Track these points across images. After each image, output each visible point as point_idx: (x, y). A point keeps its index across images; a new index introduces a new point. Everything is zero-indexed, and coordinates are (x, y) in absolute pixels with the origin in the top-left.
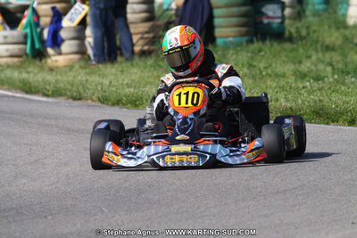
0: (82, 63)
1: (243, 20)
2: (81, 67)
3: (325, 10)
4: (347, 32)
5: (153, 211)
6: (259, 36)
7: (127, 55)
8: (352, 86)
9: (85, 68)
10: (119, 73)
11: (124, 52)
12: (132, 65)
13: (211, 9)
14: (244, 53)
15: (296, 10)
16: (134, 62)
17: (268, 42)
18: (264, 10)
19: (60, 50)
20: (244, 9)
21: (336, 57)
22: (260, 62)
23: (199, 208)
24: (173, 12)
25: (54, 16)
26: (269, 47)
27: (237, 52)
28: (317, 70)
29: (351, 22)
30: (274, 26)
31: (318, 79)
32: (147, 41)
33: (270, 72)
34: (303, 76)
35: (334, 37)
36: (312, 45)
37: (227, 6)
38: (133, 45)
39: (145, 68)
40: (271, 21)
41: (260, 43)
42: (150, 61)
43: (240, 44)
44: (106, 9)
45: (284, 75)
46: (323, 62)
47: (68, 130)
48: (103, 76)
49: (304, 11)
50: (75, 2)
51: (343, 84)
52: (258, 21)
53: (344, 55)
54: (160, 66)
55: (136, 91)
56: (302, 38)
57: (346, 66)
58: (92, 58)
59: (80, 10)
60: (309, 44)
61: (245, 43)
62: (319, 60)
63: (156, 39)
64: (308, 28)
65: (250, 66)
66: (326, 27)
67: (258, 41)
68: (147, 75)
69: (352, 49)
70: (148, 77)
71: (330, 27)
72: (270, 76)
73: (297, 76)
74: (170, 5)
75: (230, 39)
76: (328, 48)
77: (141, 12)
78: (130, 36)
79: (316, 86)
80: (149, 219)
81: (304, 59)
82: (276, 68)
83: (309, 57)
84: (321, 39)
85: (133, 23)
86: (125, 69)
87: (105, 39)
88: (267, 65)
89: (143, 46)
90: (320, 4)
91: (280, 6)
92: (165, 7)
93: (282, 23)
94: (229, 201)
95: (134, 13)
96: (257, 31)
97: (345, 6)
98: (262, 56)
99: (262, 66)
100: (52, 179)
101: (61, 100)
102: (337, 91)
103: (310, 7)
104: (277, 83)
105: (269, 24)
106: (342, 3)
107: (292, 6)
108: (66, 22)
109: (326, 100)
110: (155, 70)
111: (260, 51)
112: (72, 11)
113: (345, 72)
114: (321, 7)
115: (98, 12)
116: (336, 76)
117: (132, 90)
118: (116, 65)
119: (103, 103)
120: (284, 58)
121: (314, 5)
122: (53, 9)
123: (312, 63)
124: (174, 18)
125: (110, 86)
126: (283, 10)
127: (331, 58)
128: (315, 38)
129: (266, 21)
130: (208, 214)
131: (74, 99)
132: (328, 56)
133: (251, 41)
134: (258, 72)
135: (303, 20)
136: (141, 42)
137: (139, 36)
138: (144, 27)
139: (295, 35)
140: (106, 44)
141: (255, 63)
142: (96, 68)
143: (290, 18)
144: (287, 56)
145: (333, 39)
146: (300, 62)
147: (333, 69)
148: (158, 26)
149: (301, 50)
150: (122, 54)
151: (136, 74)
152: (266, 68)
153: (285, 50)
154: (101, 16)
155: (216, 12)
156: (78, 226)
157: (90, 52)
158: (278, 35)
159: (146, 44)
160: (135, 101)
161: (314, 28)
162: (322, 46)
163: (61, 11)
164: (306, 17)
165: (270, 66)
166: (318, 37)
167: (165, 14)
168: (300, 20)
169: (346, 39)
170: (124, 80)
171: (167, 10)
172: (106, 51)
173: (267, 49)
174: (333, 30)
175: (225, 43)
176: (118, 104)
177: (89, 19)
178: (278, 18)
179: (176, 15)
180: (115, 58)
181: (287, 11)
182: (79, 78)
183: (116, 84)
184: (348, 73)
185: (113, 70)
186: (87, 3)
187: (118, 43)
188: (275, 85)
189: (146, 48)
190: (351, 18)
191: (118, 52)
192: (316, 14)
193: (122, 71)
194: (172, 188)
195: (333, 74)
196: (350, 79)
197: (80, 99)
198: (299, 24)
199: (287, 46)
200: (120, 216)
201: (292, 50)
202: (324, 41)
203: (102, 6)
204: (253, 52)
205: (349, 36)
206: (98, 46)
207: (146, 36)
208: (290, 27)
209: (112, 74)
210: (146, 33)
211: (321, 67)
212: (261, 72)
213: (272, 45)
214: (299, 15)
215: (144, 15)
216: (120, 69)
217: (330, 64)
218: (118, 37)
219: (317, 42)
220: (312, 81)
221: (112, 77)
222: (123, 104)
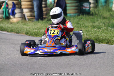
1: (76, 8)
2: (21, 23)
3: (105, 5)
4: (112, 13)
13: (66, 4)
14: (76, 19)
15: (95, 5)
17: (84, 15)
20: (77, 4)
21: (107, 21)
22: (81, 22)
25: (13, 5)
26: (85, 17)
27: (74, 18)
28: (99, 25)
30: (87, 10)
31: (99, 28)
33: (84, 25)
35: (107, 14)
37: (71, 3)
39: (43, 23)
41: (82, 16)
42: (45, 21)
43: (75, 16)
45: (88, 27)
46: (102, 22)
49: (98, 5)
52: (81, 8)
53: (110, 21)
54: (48, 23)
56: (96, 14)
60: (98, 16)
61: (77, 16)
64: (98, 11)
65: (77, 23)
68: (43, 25)
69: (113, 18)
71: (106, 11)
72: (83, 27)
73: (92, 27)
75: (72, 14)
76: (104, 18)
82: (86, 24)
83: (98, 21)
91: (89, 3)
93: (90, 9)
96: (81, 12)
97: (112, 4)
98: (82, 20)
101: (13, 33)
104: (86, 29)
105: (85, 9)
106: (111, 3)
107: (93, 4)
110: (46, 24)
111: (82, 18)
114: (104, 4)
116: (105, 27)
117: (36, 30)
119: (26, 35)
121: (101, 3)
122: (13, 3)
125: (29, 29)
128: (100, 15)
129: (84, 8)
131: (17, 33)
132: (104, 20)
133: (79, 15)
134: (80, 25)
135: (98, 8)
139: (94, 13)
143: (93, 8)
144: (91, 20)
146: (94, 22)
147: (105, 25)
148: (48, 9)
149: (95, 18)
152: (82, 24)
155: (68, 5)
158: (88, 13)
164: (99, 7)
165: (84, 23)
169: (111, 15)
170: (34, 27)
173: (84, 18)
175: (70, 16)
176: (31, 35)
178: (88, 7)
182: (20, 26)
184: (109, 26)
185: (32, 24)
189: (44, 16)
190: (113, 8)
193: (35, 24)
196: (109, 28)
197: (19, 33)
199: (91, 17)
201: (93, 18)
204: (79, 19)
207: (44, 12)
211: (101, 24)
213: (86, 17)
220: (97, 29)
221: (31, 26)
222: (33, 35)
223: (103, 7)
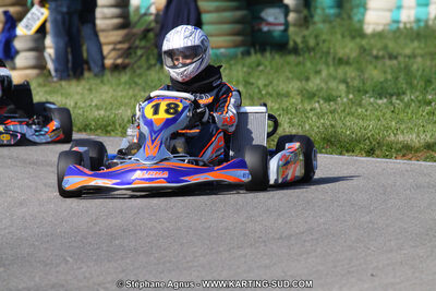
0: (41, 80)
1: (237, 27)
2: (40, 85)
3: (338, 15)
4: (364, 42)
5: (128, 261)
6: (257, 47)
7: (96, 70)
8: (370, 108)
9: (45, 86)
10: (86, 92)
11: (92, 65)
12: (102, 82)
14: (239, 68)
15: (302, 15)
16: (105, 78)
17: (268, 54)
18: (263, 15)
19: (14, 64)
20: (239, 14)
21: (351, 72)
22: (259, 78)
23: (185, 257)
24: (152, 18)
25: (6, 23)
26: (270, 60)
27: (231, 65)
28: (328, 88)
29: (368, 29)
30: (276, 34)
31: (329, 99)
32: (120, 52)
33: (270, 90)
34: (311, 96)
35: (348, 48)
36: (321, 57)
37: (218, 10)
38: (103, 58)
39: (119, 85)
40: (272, 28)
41: (259, 56)
42: (125, 77)
43: (234, 57)
44: (70, 14)
45: (287, 95)
46: (335, 78)
47: (24, 161)
48: (67, 95)
49: (312, 16)
50: (33, 5)
51: (360, 105)
52: (256, 28)
53: (361, 71)
54: (136, 83)
55: (108, 113)
56: (309, 49)
57: (364, 83)
58: (53, 73)
59: (38, 15)
60: (318, 56)
61: (240, 56)
62: (330, 75)
63: (131, 51)
64: (316, 37)
65: (247, 83)
66: (339, 36)
67: (256, 53)
68: (120, 94)
69: (371, 63)
70: (121, 97)
71: (343, 36)
72: (271, 95)
73: (303, 96)
74: (148, 8)
75: (222, 50)
76: (341, 62)
77: (113, 17)
78: (100, 46)
79: (326, 107)
80: (123, 271)
81: (312, 76)
82: (278, 85)
83: (318, 72)
84: (332, 51)
85: (103, 31)
86: (94, 86)
87: (69, 50)
88: (267, 82)
89: (116, 59)
90: (331, 7)
91: (283, 9)
92: (143, 11)
93: (286, 30)
94: (221, 249)
95: (105, 18)
96: (255, 40)
97: (361, 10)
98: (261, 71)
99: (261, 83)
100: (4, 222)
102: (353, 114)
103: (319, 11)
104: (280, 104)
105: (269, 32)
106: (358, 6)
107: (297, 11)
108: (21, 30)
109: (338, 124)
110: (130, 87)
111: (258, 65)
112: (29, 15)
113: (361, 91)
114: (332, 11)
115: (59, 17)
116: (351, 96)
117: (102, 112)
118: (83, 82)
120: (288, 74)
121: (323, 9)
122: (6, 13)
123: (322, 80)
124: (153, 25)
125: (75, 107)
126: (286, 15)
127: (345, 74)
128: (325, 49)
129: (265, 28)
130: (196, 264)
132: (341, 71)
133: (248, 53)
134: (256, 90)
135: (311, 28)
136: (113, 54)
137: (111, 47)
138: (117, 35)
139: (301, 46)
140: (70, 57)
141: (252, 80)
142: (58, 85)
143: (295, 25)
144: (291, 72)
145: (347, 50)
146: (307, 79)
147: (348, 87)
148: (134, 35)
149: (308, 64)
150: (89, 69)
151: (107, 93)
152: (265, 86)
153: (289, 63)
154: (64, 23)
155: (205, 17)
156: (37, 279)
157: (51, 66)
158: (281, 46)
159: (119, 57)
160: (106, 126)
161: (324, 37)
162: (334, 58)
163: (15, 16)
164: (314, 23)
165: (271, 83)
166: (329, 48)
167: (142, 20)
168: (307, 28)
169: (363, 50)
170: (92, 100)
171: (145, 14)
172: (70, 65)
173: (267, 63)
174: (348, 39)
175: (216, 55)
176: (85, 131)
177: (48, 26)
178: (280, 24)
179: (156, 21)
180: (82, 74)
181: (292, 17)
183: (83, 105)
184: (366, 92)
185: (79, 89)
186: (47, 6)
187: (85, 55)
188: (277, 107)
189: (119, 61)
190: (369, 24)
191: (85, 67)
192: (326, 20)
193: (90, 90)
194: (152, 233)
195: (348, 93)
196: (368, 100)
198: (306, 33)
199: (292, 58)
200: (88, 267)
201: (298, 64)
202: (335, 53)
203: (65, 9)
204: (250, 67)
205: (367, 47)
206: (60, 59)
207: (119, 46)
208: (295, 36)
209: (78, 93)
210: (120, 42)
211: (333, 84)
212: (260, 91)
213: (273, 58)
214: (306, 21)
215: (116, 21)
216: (87, 87)
217: (344, 81)
218: (84, 48)
219: (328, 53)
220: (322, 102)
221: (77, 97)
222: (91, 130)
223: (330, 22)
